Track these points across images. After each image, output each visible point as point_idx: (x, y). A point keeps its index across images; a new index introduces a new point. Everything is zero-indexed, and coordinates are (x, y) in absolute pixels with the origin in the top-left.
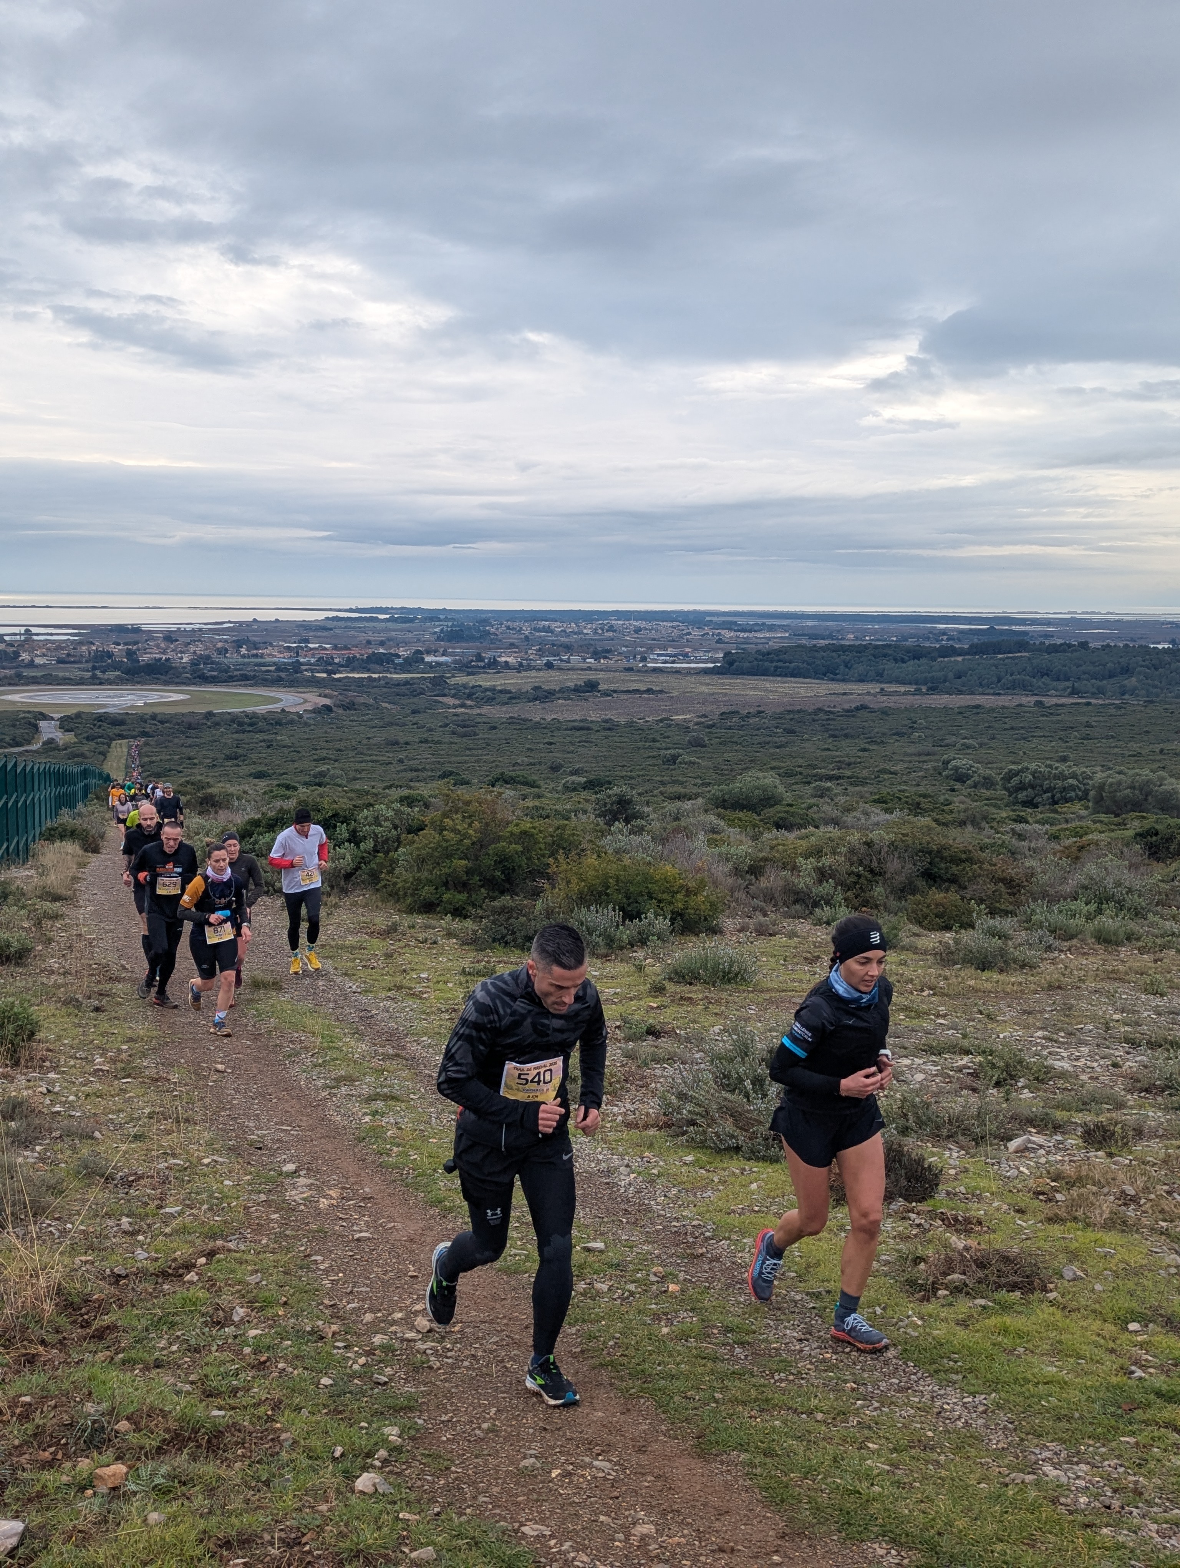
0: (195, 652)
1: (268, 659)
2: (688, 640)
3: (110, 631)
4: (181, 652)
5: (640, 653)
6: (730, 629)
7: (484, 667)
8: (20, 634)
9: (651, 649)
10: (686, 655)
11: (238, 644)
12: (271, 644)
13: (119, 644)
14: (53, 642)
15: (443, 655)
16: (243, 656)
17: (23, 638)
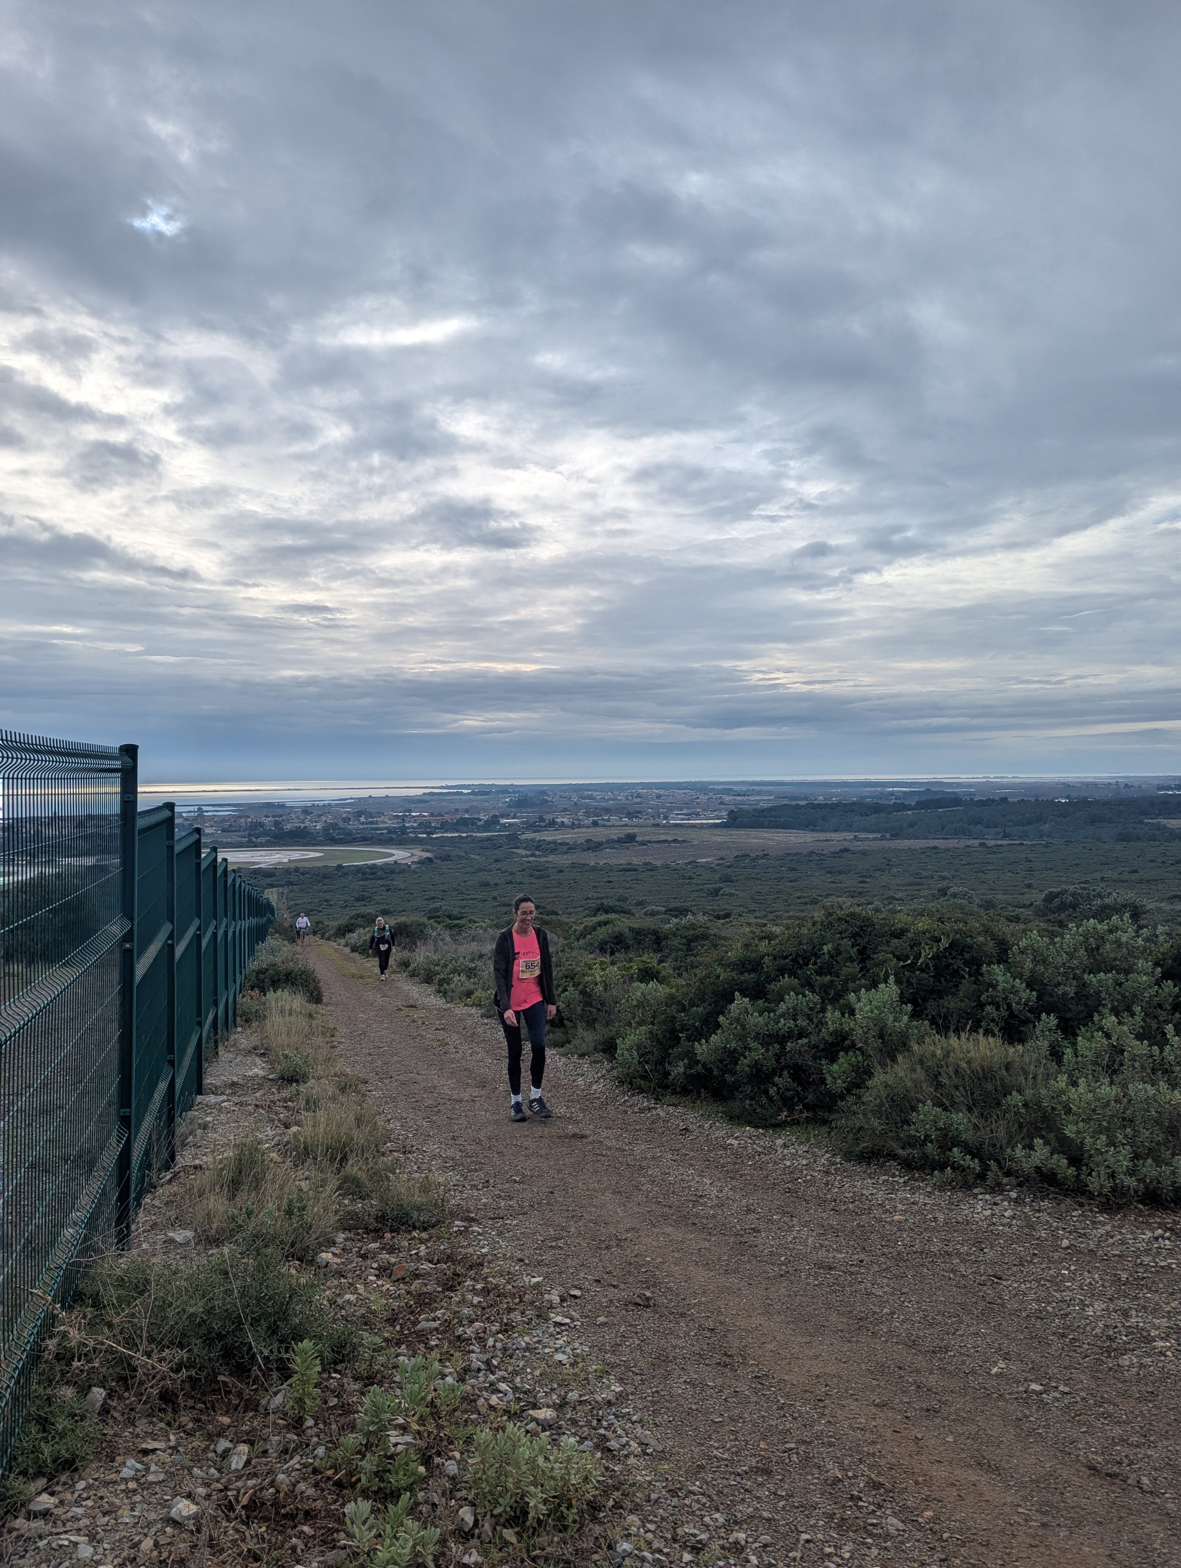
0: (326, 821)
1: (381, 825)
2: (697, 803)
3: (262, 807)
4: (315, 822)
5: (663, 813)
6: (729, 795)
7: (546, 826)
8: (194, 812)
9: (671, 810)
10: (698, 814)
11: (359, 814)
12: (383, 814)
13: (268, 817)
14: (219, 816)
15: (514, 818)
16: (363, 823)
17: (196, 814)
